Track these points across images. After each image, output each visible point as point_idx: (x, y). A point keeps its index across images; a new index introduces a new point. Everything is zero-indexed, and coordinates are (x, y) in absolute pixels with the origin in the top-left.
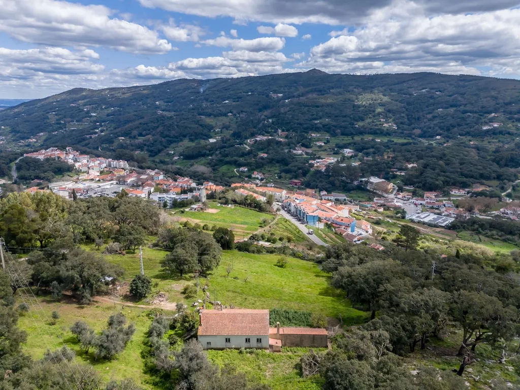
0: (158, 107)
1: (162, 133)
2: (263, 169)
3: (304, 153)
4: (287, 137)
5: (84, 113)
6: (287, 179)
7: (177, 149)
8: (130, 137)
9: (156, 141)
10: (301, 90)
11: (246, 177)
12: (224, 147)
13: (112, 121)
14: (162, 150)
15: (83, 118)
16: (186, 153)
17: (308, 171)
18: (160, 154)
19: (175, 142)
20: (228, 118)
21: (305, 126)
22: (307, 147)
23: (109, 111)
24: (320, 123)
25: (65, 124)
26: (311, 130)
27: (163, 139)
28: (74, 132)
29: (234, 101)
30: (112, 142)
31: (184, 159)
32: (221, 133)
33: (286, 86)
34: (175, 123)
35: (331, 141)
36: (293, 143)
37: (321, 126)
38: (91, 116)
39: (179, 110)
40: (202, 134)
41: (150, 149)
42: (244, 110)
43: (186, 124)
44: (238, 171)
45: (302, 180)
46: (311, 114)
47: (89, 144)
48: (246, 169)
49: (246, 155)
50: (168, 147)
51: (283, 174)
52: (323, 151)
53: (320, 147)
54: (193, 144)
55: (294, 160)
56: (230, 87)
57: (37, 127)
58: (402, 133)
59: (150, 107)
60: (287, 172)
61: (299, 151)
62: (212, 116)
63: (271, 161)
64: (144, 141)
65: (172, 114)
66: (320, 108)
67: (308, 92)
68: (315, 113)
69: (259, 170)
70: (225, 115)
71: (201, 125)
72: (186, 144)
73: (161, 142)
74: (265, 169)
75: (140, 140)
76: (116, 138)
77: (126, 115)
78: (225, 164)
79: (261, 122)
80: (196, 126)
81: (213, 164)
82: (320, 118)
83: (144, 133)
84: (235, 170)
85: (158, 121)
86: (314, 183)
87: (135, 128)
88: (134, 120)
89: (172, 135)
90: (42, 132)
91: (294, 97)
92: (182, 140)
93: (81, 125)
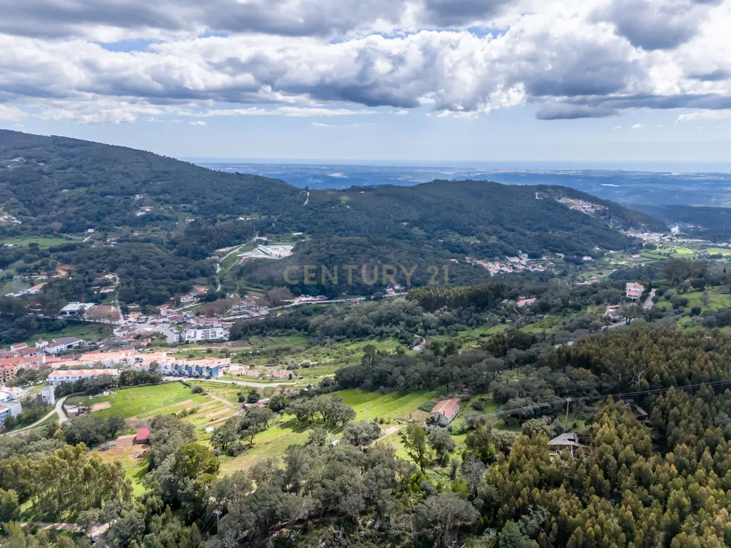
58: (36, 229)
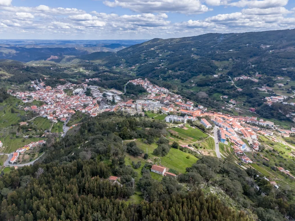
0: (192, 52)
1: (190, 70)
2: (237, 98)
3: (266, 91)
4: (260, 78)
5: (156, 54)
6: (248, 107)
7: (195, 79)
8: (174, 71)
9: (186, 75)
10: (285, 43)
11: (226, 102)
12: (220, 81)
13: (168, 60)
14: (188, 79)
15: (156, 57)
16: (199, 83)
17: (262, 104)
18: (186, 82)
19: (195, 75)
20: (229, 62)
21: (275, 72)
22: (270, 86)
23: (168, 54)
24: (286, 70)
25: (147, 60)
26: (279, 74)
27: (189, 73)
28: (150, 65)
29: (236, 50)
30: (166, 73)
31: (197, 86)
32: (222, 71)
33: (274, 40)
34: (198, 64)
35: (289, 83)
36: (261, 84)
37: (286, 72)
38: (159, 56)
39: (202, 55)
40: (210, 72)
41: (183, 78)
42: (240, 57)
43: (203, 66)
44: (222, 98)
45: (257, 108)
46: (282, 63)
47: (155, 73)
48: (227, 97)
49: (230, 88)
50: (191, 78)
51: (247, 104)
52: (281, 90)
53: (280, 87)
54: (204, 77)
55: (257, 95)
56: (237, 40)
57: (135, 61)
59: (188, 52)
60: (250, 102)
61: (263, 89)
62: (219, 61)
63: (242, 94)
64: (180, 74)
65: (199, 57)
66: (290, 59)
67: (288, 46)
68: (285, 63)
69: (234, 98)
70: (228, 60)
71: (211, 66)
72: (201, 77)
73: (188, 75)
74: (238, 98)
75: (179, 73)
76: (168, 71)
77: (175, 57)
78: (217, 92)
79: (247, 66)
80: (209, 67)
81: (211, 91)
82: (288, 67)
83: (181, 69)
84: (221, 97)
85: (189, 62)
86: (262, 112)
87: (178, 66)
88: (178, 61)
89: (194, 71)
90: (138, 63)
91: (276, 49)
92: (199, 75)
93: (154, 60)
